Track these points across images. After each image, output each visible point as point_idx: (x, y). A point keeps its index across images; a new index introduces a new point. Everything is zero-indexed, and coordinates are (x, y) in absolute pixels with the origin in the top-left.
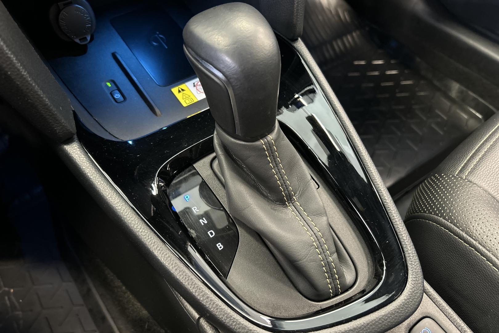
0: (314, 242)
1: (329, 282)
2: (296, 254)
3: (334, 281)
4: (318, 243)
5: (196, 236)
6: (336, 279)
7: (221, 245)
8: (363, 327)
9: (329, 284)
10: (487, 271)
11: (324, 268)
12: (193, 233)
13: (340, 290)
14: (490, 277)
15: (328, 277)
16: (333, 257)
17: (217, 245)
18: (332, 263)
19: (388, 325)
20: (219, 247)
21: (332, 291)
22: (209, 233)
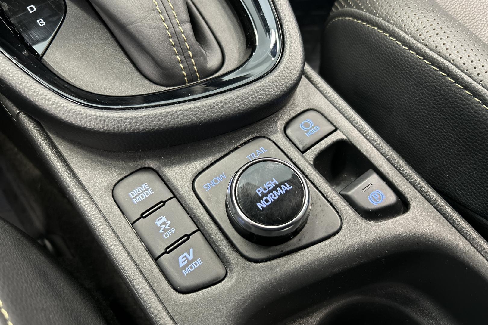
0: (157, 6)
1: (179, 59)
2: (127, 15)
3: (187, 60)
4: (163, 7)
5: (8, 9)
6: (190, 57)
7: (42, 21)
8: (214, 105)
9: (179, 62)
10: (390, 49)
11: (171, 40)
12: (5, 6)
13: (197, 73)
14: (393, 57)
15: (177, 53)
16: (184, 27)
17: (38, 21)
18: (183, 35)
19: (249, 104)
20: (39, 23)
21: (185, 74)
22: (28, 8)
